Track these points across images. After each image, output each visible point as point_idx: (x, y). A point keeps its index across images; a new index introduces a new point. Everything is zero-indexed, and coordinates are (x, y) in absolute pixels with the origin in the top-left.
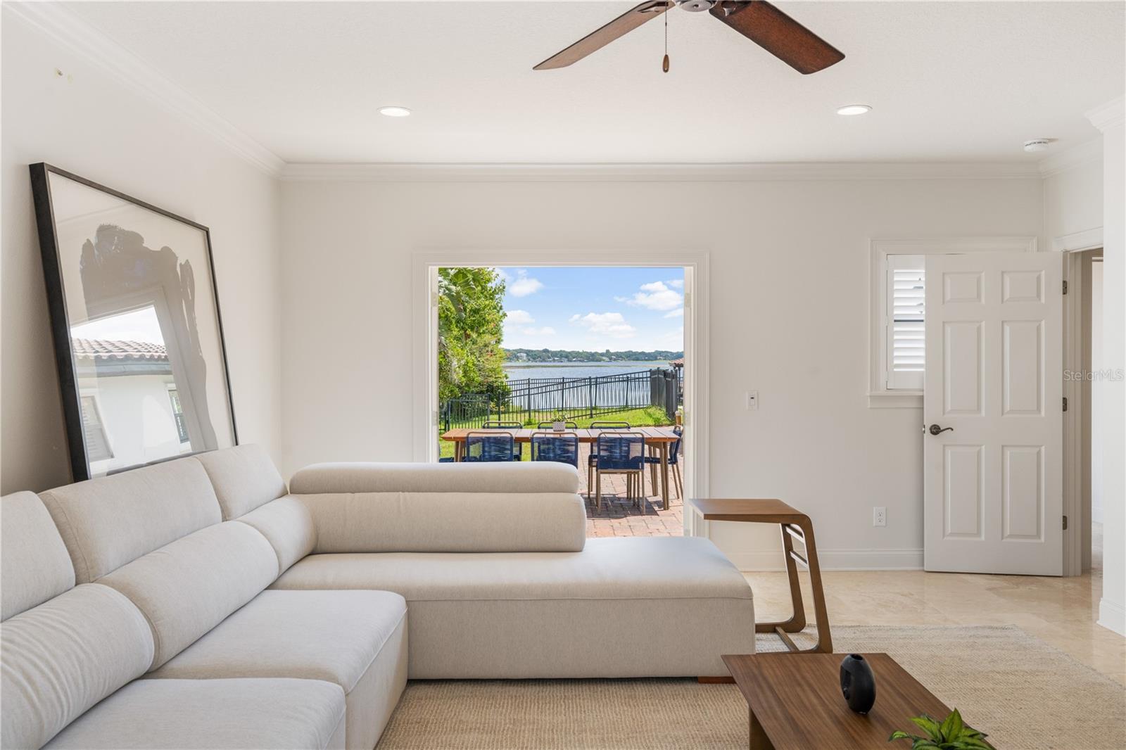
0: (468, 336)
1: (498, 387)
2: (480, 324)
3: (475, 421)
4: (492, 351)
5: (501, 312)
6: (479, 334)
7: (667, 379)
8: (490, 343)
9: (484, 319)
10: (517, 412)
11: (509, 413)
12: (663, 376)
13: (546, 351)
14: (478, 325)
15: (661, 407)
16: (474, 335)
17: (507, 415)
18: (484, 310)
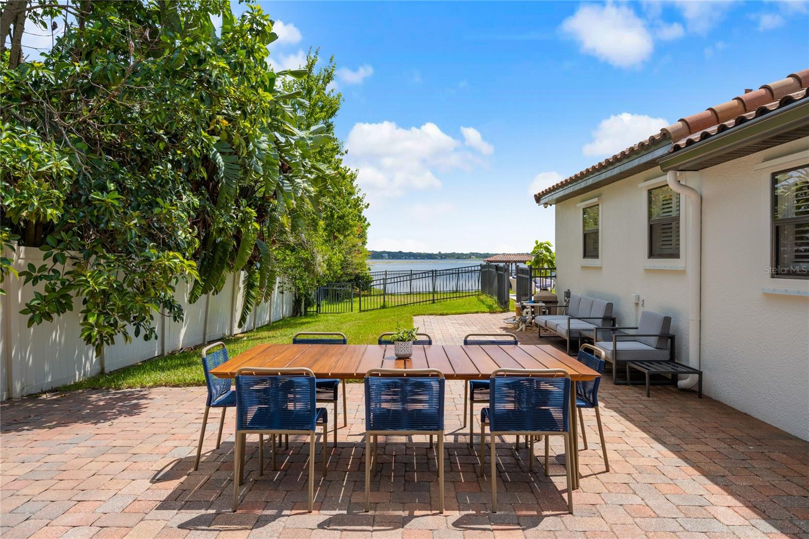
0: (336, 238)
1: (363, 277)
2: (346, 229)
3: (347, 302)
4: (358, 251)
5: (366, 222)
6: (345, 236)
7: (499, 272)
8: (357, 245)
9: (348, 224)
10: (377, 295)
11: (370, 295)
12: (495, 270)
13: (400, 252)
14: (344, 229)
15: (492, 295)
16: (342, 238)
17: (369, 298)
18: (348, 216)
